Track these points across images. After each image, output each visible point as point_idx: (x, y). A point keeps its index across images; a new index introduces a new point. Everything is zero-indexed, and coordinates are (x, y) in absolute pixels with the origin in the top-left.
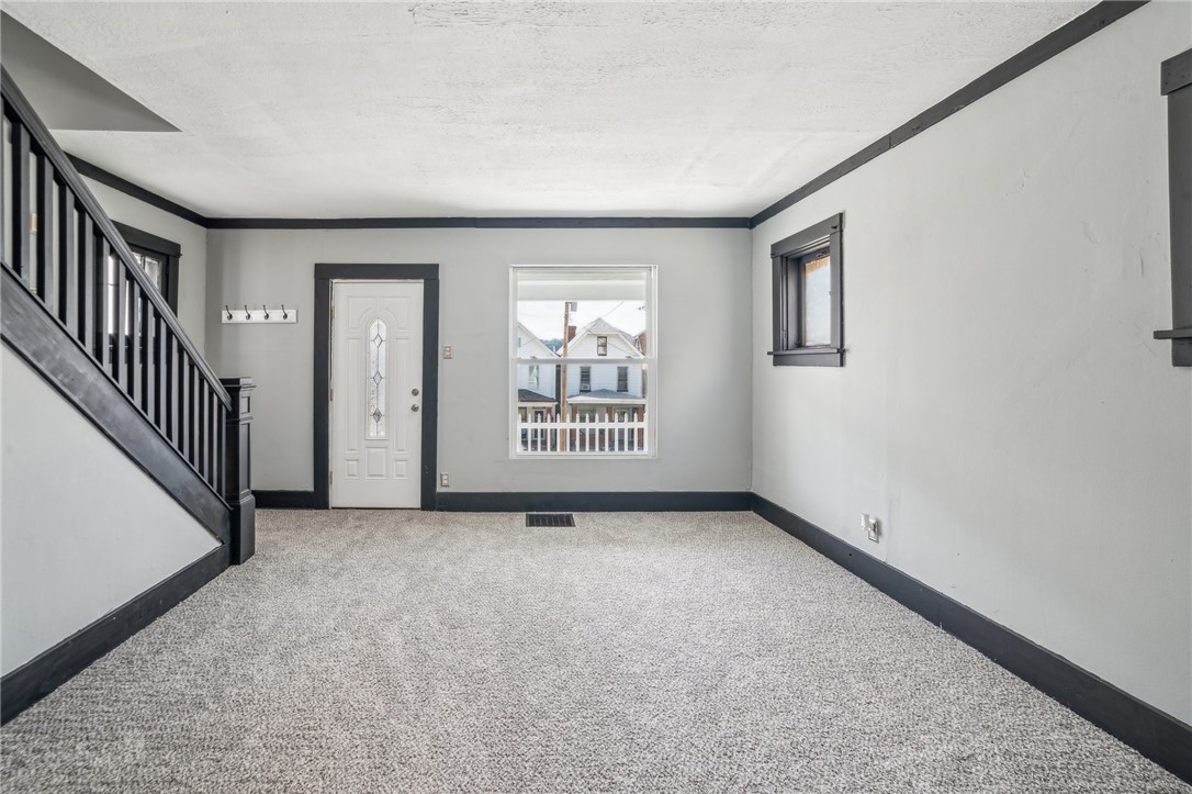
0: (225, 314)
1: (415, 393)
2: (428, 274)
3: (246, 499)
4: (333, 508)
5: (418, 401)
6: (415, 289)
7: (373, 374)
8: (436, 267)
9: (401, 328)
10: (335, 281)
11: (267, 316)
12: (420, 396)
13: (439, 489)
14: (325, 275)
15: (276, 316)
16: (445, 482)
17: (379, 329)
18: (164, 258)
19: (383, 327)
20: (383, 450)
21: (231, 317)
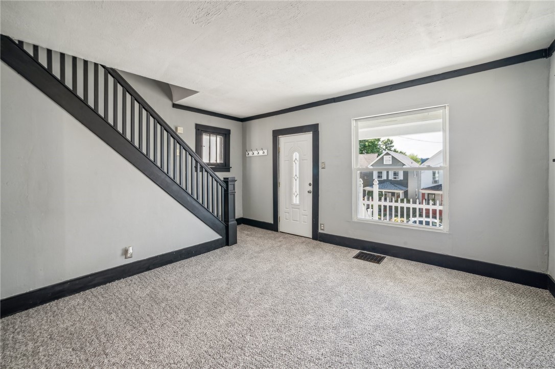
1: (310, 185)
2: (314, 129)
3: (232, 222)
4: (280, 232)
5: (311, 188)
6: (309, 136)
7: (294, 176)
8: (317, 125)
9: (305, 155)
10: (280, 136)
11: (258, 153)
12: (312, 186)
13: (320, 231)
14: (277, 134)
15: (261, 153)
16: (322, 228)
17: (296, 155)
18: (225, 135)
19: (298, 155)
20: (298, 210)
21: (248, 154)
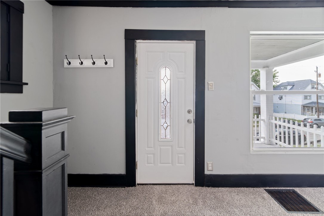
0: (66, 61)
1: (189, 112)
2: (198, 37)
4: (138, 184)
5: (192, 117)
6: (190, 46)
7: (162, 100)
8: (203, 32)
10: (138, 41)
11: (94, 63)
12: (193, 114)
13: (207, 172)
14: (132, 37)
15: (100, 63)
16: (210, 168)
20: (169, 148)
21: (70, 63)
